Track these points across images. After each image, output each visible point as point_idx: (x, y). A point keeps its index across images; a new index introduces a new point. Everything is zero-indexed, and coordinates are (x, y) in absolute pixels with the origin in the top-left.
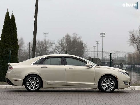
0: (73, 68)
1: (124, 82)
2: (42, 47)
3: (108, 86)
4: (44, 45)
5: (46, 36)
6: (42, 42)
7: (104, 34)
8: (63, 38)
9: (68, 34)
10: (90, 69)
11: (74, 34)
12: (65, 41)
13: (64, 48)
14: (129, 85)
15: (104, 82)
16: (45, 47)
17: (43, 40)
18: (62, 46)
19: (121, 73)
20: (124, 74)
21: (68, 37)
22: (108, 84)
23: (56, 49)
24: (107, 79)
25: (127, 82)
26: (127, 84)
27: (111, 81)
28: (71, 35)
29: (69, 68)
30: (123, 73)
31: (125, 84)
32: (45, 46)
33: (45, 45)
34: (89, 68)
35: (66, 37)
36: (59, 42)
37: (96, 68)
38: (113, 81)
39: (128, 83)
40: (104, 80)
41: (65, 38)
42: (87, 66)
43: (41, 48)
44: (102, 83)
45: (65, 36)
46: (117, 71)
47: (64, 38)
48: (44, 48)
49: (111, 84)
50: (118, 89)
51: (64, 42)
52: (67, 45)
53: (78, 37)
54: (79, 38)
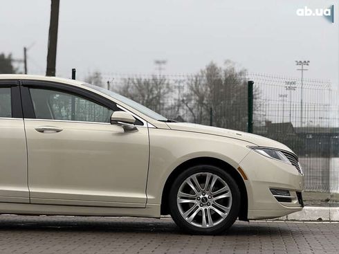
0: (58, 131)
1: (274, 191)
2: (146, 96)
3: (203, 209)
4: (151, 91)
5: (160, 69)
6: (147, 83)
7: (307, 63)
8: (200, 74)
9: (214, 63)
10: (131, 136)
11: (227, 62)
12: (204, 81)
13: (202, 98)
14: (295, 202)
15: (187, 189)
16: (155, 96)
17: (151, 78)
18: (197, 92)
19: (262, 152)
20: (277, 157)
21: (212, 70)
22: (204, 200)
23: (183, 101)
24: (202, 180)
25: (287, 192)
26: (289, 200)
27: (219, 185)
28: (222, 66)
29: (42, 131)
30: (272, 152)
31: (280, 199)
32: (156, 92)
33: (154, 89)
34: (127, 130)
35: (208, 69)
36: (190, 82)
37: (154, 133)
38: (226, 187)
39: (293, 195)
40: (188, 181)
41: (206, 72)
42: (114, 122)
43: (146, 98)
44: (180, 193)
45: (204, 68)
46: (244, 145)
47: (202, 72)
48: (153, 98)
49: (218, 201)
50: (248, 220)
51: (202, 82)
52: (209, 89)
53: (237, 70)
54: (241, 73)
